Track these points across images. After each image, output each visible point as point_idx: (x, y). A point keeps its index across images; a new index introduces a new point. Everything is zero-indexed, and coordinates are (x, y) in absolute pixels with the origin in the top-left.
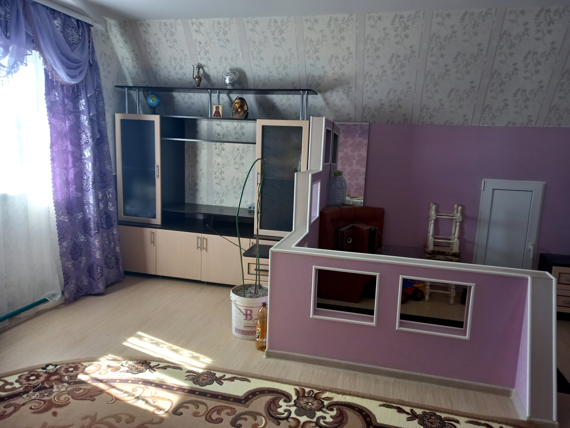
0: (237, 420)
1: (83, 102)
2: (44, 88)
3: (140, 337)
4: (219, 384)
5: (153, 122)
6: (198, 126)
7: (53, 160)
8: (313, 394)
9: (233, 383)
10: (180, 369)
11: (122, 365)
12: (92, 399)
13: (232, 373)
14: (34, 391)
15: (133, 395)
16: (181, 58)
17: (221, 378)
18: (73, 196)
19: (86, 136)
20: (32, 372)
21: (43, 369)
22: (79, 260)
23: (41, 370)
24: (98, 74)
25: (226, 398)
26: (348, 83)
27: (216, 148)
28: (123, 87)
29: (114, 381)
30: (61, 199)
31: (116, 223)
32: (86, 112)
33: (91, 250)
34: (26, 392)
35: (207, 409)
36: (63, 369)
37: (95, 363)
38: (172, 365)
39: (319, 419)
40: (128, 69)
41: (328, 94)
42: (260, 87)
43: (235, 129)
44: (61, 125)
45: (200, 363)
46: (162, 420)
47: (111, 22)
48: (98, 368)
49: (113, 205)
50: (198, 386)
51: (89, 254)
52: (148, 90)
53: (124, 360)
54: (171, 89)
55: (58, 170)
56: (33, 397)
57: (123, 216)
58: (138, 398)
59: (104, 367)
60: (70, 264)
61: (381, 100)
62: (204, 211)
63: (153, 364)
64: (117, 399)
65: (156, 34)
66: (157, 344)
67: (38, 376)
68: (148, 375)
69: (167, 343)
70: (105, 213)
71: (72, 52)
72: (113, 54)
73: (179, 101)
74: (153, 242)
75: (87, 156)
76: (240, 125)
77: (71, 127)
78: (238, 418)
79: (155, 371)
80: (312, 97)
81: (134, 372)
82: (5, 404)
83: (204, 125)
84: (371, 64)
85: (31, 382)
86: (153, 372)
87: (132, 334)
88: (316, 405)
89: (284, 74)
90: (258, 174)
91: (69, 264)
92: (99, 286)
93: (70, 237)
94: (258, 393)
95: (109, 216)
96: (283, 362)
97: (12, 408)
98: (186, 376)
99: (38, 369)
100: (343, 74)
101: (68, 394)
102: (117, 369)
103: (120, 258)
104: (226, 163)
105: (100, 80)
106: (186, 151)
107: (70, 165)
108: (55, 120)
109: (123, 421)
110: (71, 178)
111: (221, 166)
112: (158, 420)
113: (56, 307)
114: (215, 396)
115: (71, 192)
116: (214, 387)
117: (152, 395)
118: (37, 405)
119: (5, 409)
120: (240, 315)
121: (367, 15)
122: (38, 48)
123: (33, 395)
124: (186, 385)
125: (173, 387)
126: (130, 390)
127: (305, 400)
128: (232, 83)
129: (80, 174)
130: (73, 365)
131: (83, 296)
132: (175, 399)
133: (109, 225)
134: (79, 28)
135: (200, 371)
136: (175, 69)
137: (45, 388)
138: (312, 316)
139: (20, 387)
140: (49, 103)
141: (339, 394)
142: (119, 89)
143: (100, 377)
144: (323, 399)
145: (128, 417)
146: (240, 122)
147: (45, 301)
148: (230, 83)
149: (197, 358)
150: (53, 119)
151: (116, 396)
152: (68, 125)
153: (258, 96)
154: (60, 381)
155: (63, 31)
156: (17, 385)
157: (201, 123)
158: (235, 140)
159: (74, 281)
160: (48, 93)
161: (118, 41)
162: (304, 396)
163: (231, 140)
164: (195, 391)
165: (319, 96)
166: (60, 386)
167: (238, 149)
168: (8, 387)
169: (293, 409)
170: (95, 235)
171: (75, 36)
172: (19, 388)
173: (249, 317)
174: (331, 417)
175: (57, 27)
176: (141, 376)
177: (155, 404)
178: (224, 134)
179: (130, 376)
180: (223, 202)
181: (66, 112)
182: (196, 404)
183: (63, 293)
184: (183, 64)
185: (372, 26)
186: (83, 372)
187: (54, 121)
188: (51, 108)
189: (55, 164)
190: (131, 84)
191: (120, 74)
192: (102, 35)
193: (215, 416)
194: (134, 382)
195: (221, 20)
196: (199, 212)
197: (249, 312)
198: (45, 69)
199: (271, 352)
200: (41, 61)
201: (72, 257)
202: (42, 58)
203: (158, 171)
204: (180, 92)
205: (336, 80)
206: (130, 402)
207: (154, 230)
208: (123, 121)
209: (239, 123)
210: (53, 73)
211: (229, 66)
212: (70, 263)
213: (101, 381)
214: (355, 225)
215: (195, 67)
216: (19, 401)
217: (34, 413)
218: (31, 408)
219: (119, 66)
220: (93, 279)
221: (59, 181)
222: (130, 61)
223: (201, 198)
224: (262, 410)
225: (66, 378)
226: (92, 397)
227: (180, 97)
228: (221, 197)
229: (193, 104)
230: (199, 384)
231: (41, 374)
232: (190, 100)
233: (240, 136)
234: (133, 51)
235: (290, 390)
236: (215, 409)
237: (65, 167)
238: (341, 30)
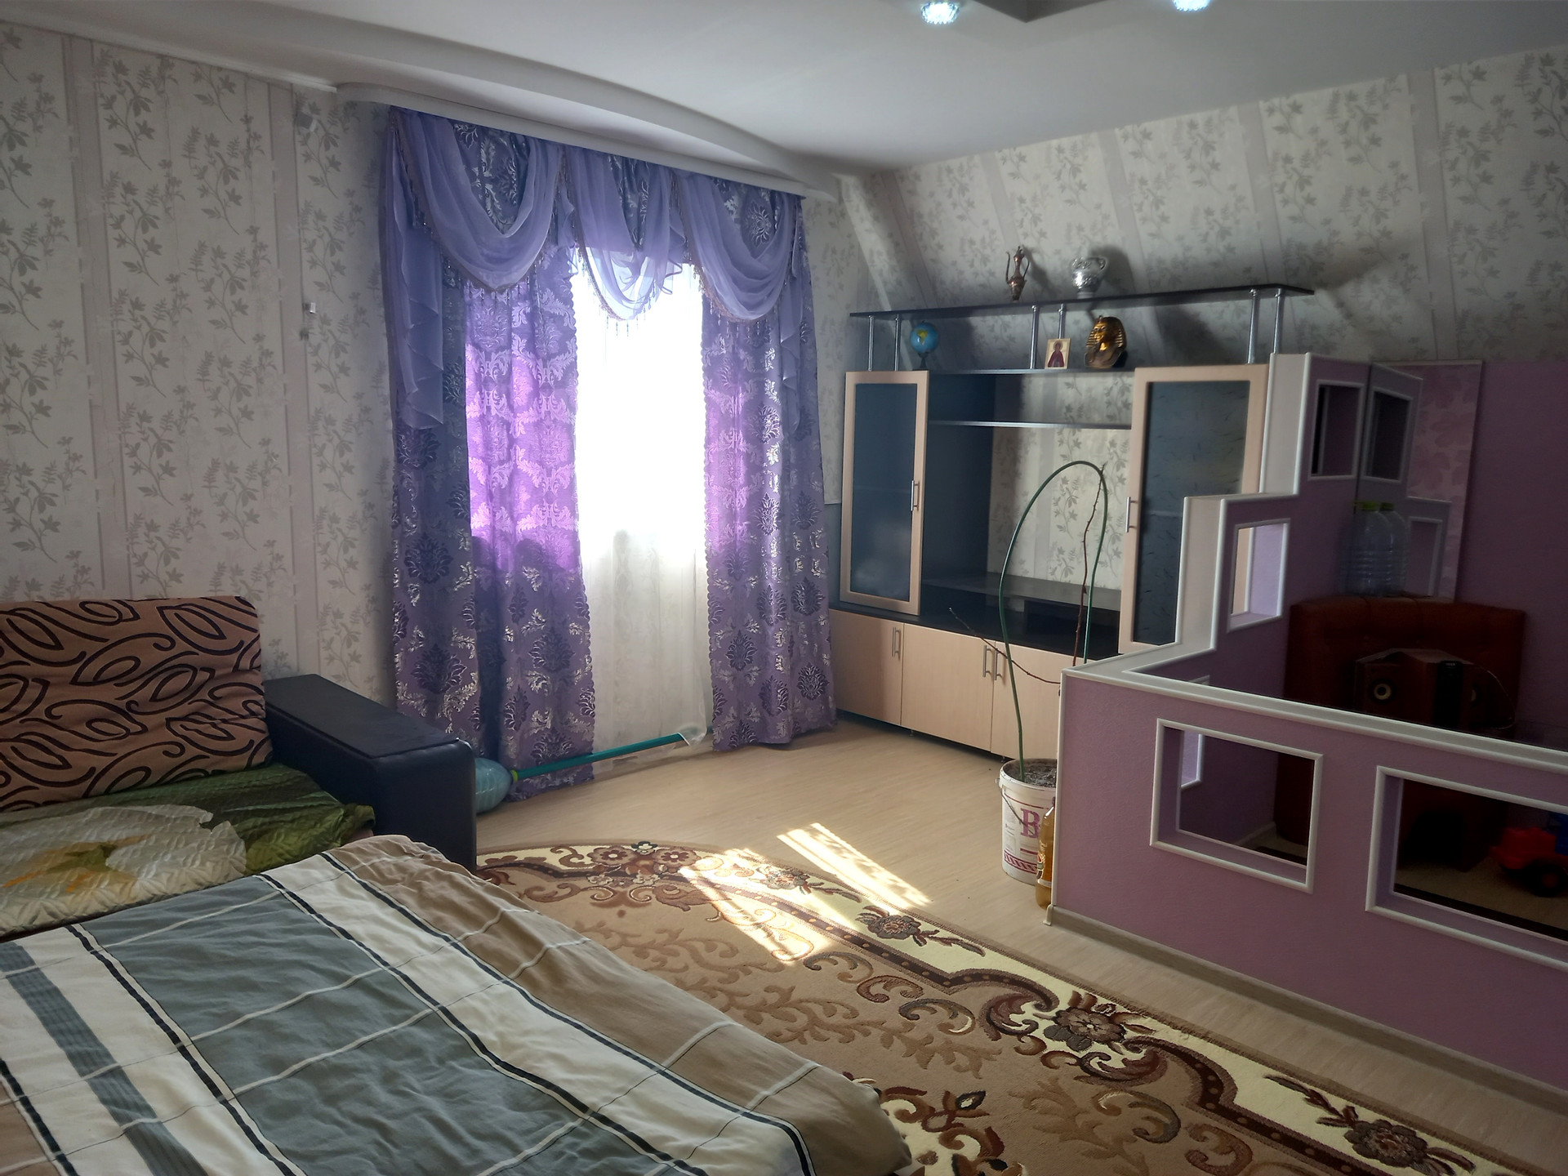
0: (915, 1008)
1: (772, 353)
2: (700, 332)
3: (814, 832)
4: (917, 942)
5: (913, 388)
6: (1025, 390)
7: (708, 469)
8: (1110, 1012)
9: (949, 947)
10: (858, 900)
11: (758, 870)
12: (686, 907)
13: (953, 932)
14: (606, 875)
15: (752, 920)
16: (983, 240)
17: (927, 934)
18: (741, 542)
19: (773, 423)
20: (617, 848)
21: (634, 846)
22: (746, 670)
23: (630, 848)
24: (809, 296)
25: (917, 967)
26: (1405, 256)
27: (1061, 442)
28: (866, 315)
29: (734, 890)
30: (718, 545)
31: (823, 604)
32: (775, 374)
33: (768, 653)
34: (595, 873)
35: (870, 975)
36: (662, 854)
37: (716, 855)
38: (845, 890)
39: (1091, 1055)
40: (881, 274)
41: (1348, 290)
42: (1166, 287)
43: (1108, 394)
44: (727, 401)
45: (902, 900)
46: (781, 967)
47: (850, 182)
48: (718, 865)
49: (820, 565)
50: (873, 936)
51: (764, 662)
52: (921, 316)
53: (767, 863)
54: (969, 310)
55: (715, 489)
56: (602, 883)
57: (849, 591)
58: (758, 925)
59: (728, 864)
60: (729, 676)
61: (1511, 295)
62: (1029, 593)
63: (811, 880)
64: (724, 917)
65: (932, 195)
66: (839, 850)
67: (621, 855)
68: (796, 896)
69: (859, 854)
70: (806, 580)
71: (755, 257)
72: (852, 247)
73: (982, 337)
74: (899, 652)
75: (772, 463)
76: (1120, 384)
77: (747, 406)
78: (922, 1004)
79: (809, 892)
80: (1305, 301)
81: (773, 885)
82: (561, 882)
83: (1038, 385)
84: (1466, 199)
85: (608, 861)
86: (806, 892)
87: (802, 823)
88: (1104, 1032)
89: (1222, 249)
90: (1130, 502)
91: (726, 675)
92: (778, 728)
93: (730, 620)
94: (985, 978)
95: (812, 588)
96: (1083, 940)
97: (568, 890)
98: (861, 914)
99: (627, 845)
100: (1386, 234)
101: (653, 891)
102: (747, 873)
103: (829, 678)
104: (1082, 477)
105: (812, 306)
106: (995, 450)
107: (741, 480)
108: (718, 393)
109: (717, 951)
110: (741, 506)
111: (1069, 485)
112: (774, 967)
113: (697, 757)
114: (897, 959)
115: (738, 534)
116: (907, 947)
117: (785, 927)
118: (603, 894)
119: (557, 889)
120: (1014, 822)
121: (1439, 73)
122: (694, 260)
123: (604, 880)
124: (853, 927)
125: (828, 925)
126: (751, 911)
127: (1085, 1017)
128: (1092, 285)
129: (757, 499)
130: (681, 852)
131: (749, 744)
132: (821, 943)
133: (812, 606)
134: (774, 208)
135: (893, 912)
136: (972, 265)
137: (625, 874)
138: (1154, 841)
139: (591, 865)
140: (708, 361)
141: (1175, 1028)
142: (860, 319)
143: (713, 879)
144: (1128, 1026)
145: (726, 948)
146: (1121, 376)
147: (677, 739)
148: (1085, 286)
149: (900, 891)
150: (713, 391)
151: (725, 913)
152: (741, 401)
153: (1161, 308)
154: (651, 870)
155: (741, 221)
156: (587, 861)
157: (1030, 382)
158: (1108, 422)
159: (732, 711)
160: (708, 340)
161: (862, 220)
162: (1087, 1010)
163: (1097, 419)
164: (865, 942)
165: (1322, 298)
166: (647, 877)
167: (1113, 444)
168: (575, 860)
169: (1044, 1024)
170: (777, 622)
171: (762, 223)
172: (588, 865)
173: (1031, 828)
174: (1124, 1061)
175: (732, 212)
176: (783, 894)
177: (782, 942)
178: (1081, 409)
179: (763, 890)
180: (1071, 573)
181: (740, 376)
182: (854, 961)
183: (710, 731)
184: (987, 252)
185: (1458, 99)
186: (691, 865)
187: (715, 395)
188: (711, 369)
189: (713, 477)
190: (888, 308)
191: (866, 288)
192: (830, 210)
193: (877, 989)
194: (766, 900)
195: (1065, 142)
196: (1018, 593)
197: (1031, 818)
198: (704, 297)
199: (1060, 914)
200: (696, 281)
201: (732, 661)
202: (698, 276)
203: (917, 495)
204: (984, 315)
205: (1367, 251)
206: (742, 928)
207: (900, 625)
208: (860, 388)
209: (1118, 379)
210: (717, 300)
211: (1087, 244)
212: (727, 673)
213: (712, 885)
214: (1403, 650)
215: (1013, 254)
216: (581, 883)
217: (594, 904)
218: (593, 897)
219: (864, 270)
220: (770, 713)
221: (716, 511)
222: (885, 257)
223: (1022, 562)
224: (976, 1007)
225: (661, 868)
226: (687, 904)
227: (984, 325)
228: (1068, 561)
229: (1012, 339)
230: (877, 934)
231: (628, 853)
232: (1006, 330)
233: (1120, 411)
234: (891, 235)
235: (1063, 992)
236: (884, 979)
237: (729, 483)
238: (1368, 121)
